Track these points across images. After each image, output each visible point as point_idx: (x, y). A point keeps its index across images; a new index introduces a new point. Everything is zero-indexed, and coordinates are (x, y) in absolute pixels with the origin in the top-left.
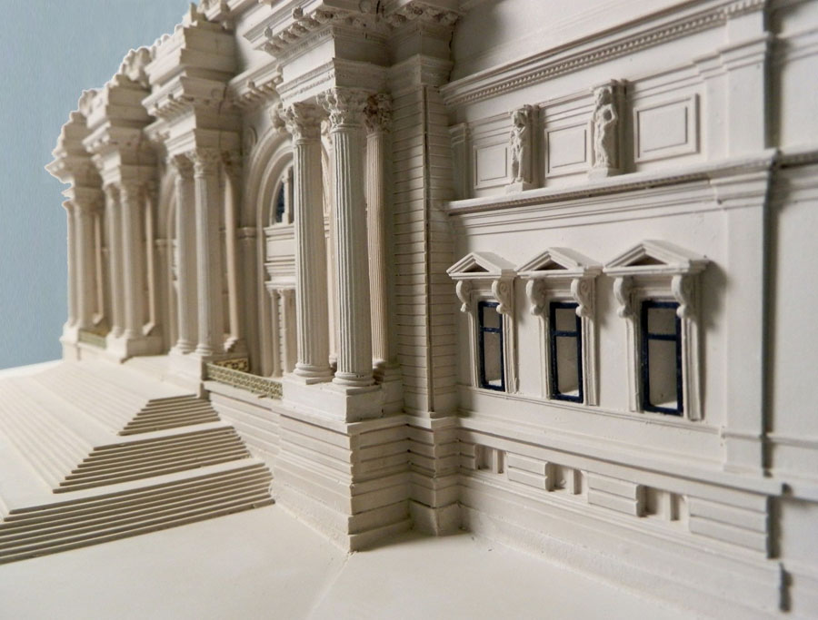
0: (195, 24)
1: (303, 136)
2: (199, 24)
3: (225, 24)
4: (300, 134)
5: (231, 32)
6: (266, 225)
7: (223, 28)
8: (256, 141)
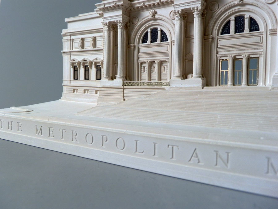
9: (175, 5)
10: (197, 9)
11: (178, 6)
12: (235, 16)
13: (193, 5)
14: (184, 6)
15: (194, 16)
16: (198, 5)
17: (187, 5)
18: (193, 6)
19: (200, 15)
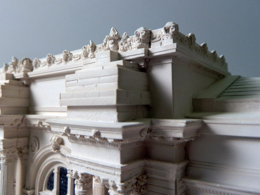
0: (8, 81)
1: (84, 189)
2: (10, 82)
3: (25, 82)
4: (81, 188)
5: (28, 86)
6: (41, 190)
7: (23, 83)
8: (38, 149)
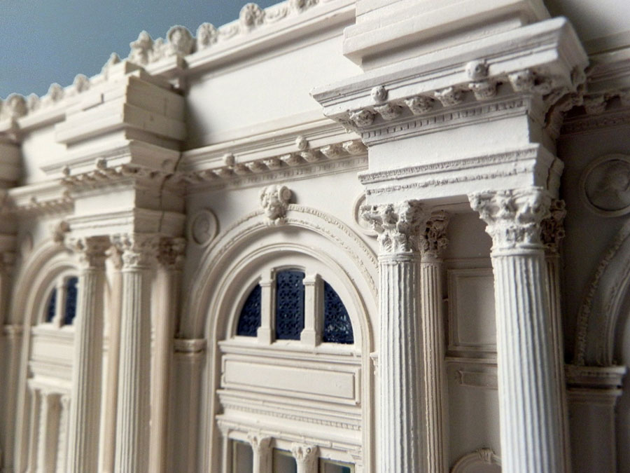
9: (374, 175)
10: (512, 207)
11: (391, 184)
12: (275, 269)
13: (480, 178)
14: (426, 185)
15: (491, 244)
16: (514, 179)
17: (440, 178)
18: (483, 188)
19: (532, 241)
